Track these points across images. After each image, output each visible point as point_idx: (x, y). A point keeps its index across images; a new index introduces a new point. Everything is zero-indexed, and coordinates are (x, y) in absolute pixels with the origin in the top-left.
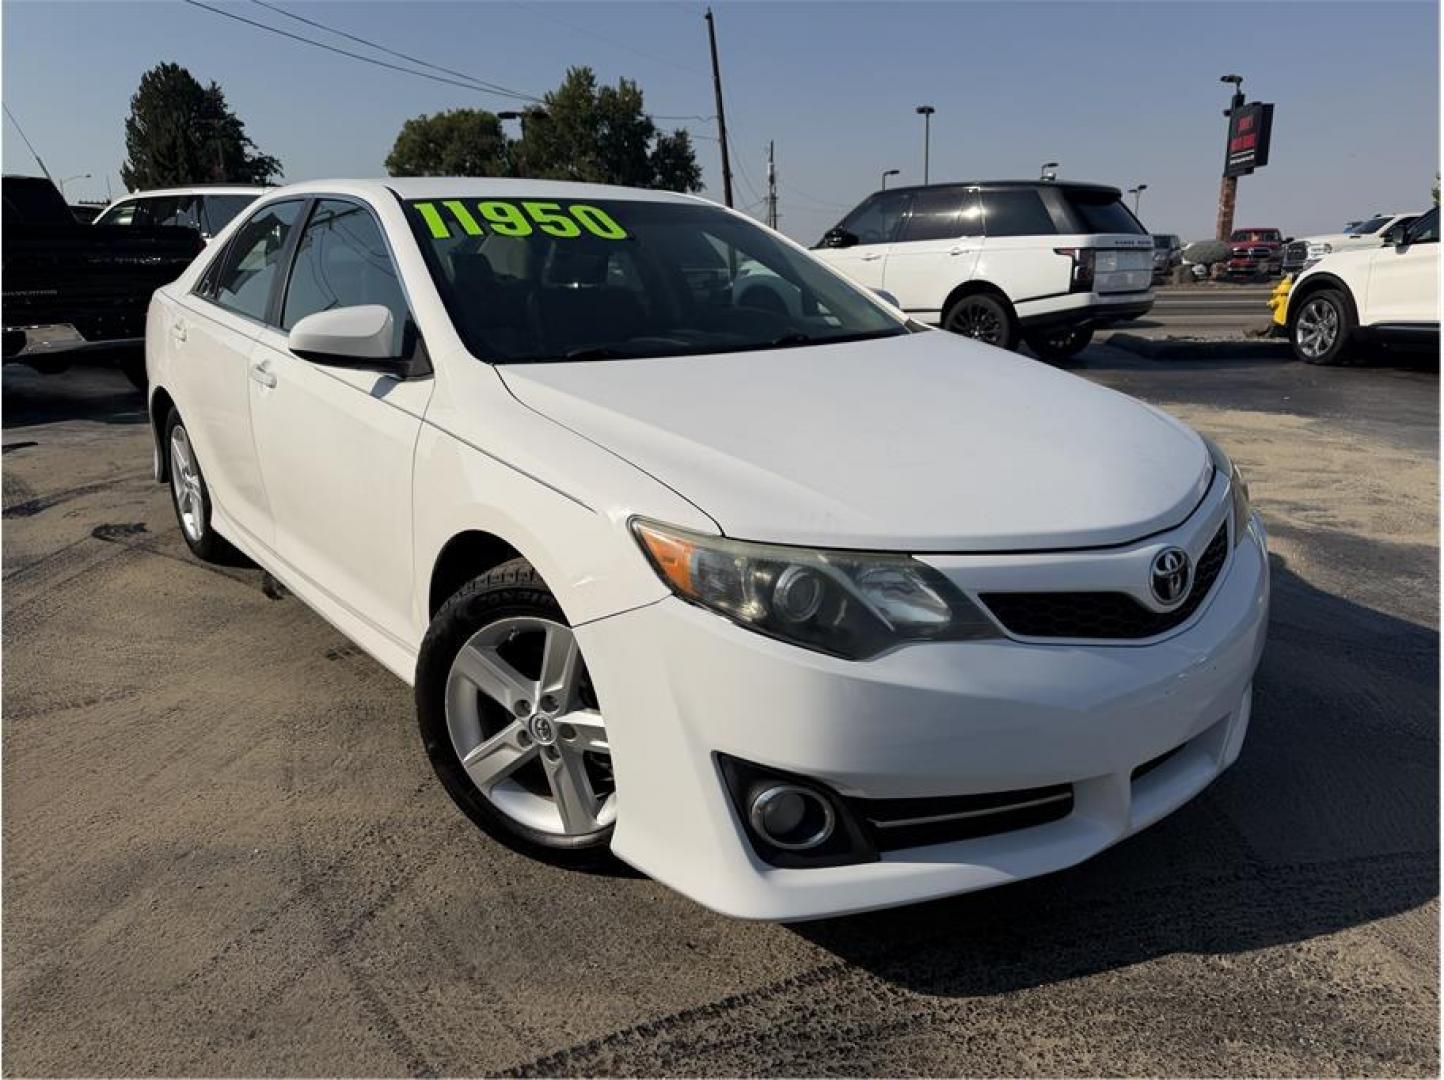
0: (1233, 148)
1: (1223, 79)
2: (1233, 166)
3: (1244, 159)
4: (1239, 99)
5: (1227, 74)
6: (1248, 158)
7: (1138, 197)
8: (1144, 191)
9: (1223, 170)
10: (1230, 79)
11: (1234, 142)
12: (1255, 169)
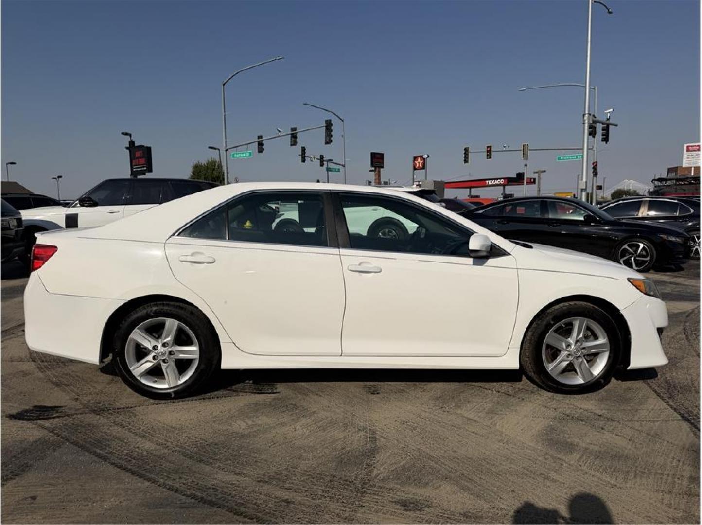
0: (134, 164)
1: (123, 133)
2: (135, 171)
3: (139, 169)
4: (132, 143)
5: (124, 131)
6: (143, 169)
7: (58, 182)
8: (60, 179)
9: (130, 173)
10: (126, 134)
11: (134, 161)
12: (147, 174)
